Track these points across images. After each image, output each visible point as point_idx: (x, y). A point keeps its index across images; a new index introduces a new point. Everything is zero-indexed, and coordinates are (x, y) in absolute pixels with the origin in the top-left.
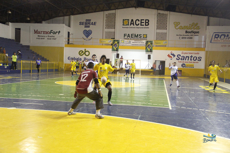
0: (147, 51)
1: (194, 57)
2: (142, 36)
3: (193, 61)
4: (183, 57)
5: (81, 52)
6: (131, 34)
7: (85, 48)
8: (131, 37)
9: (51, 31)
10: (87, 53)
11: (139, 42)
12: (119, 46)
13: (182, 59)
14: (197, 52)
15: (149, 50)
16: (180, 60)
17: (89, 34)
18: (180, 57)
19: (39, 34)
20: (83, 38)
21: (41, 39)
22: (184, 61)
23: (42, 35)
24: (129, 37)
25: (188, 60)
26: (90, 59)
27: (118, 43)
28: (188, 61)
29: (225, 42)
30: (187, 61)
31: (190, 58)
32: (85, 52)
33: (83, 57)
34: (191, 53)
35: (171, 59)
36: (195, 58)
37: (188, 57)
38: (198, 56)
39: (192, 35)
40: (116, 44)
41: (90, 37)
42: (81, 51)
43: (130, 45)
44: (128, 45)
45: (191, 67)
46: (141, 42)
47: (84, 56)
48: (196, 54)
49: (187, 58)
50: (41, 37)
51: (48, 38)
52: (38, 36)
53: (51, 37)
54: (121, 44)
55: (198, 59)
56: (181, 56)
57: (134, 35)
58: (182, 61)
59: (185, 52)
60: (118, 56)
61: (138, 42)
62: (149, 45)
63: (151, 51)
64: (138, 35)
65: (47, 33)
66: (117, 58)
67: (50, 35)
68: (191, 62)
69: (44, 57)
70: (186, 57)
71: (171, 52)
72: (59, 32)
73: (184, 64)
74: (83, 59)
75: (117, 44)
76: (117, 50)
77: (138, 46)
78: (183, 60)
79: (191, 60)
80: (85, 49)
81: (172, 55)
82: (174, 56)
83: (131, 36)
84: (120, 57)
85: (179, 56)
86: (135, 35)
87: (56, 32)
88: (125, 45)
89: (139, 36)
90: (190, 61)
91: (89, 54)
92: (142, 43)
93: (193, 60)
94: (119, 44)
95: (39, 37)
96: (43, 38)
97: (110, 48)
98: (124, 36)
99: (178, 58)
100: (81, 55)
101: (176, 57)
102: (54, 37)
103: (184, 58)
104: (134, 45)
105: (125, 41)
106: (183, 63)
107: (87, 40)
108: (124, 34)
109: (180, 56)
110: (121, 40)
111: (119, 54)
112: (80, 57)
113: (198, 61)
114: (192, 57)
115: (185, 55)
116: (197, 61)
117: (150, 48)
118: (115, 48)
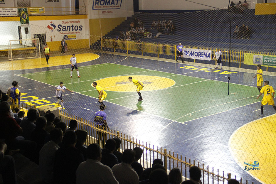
0: (23, 23)
1: (76, 26)
3: (74, 31)
4: (64, 27)
14: (77, 20)
15: (24, 21)
16: (62, 32)
18: (62, 28)
22: (66, 32)
25: (70, 30)
28: (70, 32)
29: (104, 8)
30: (68, 31)
31: (71, 28)
34: (72, 22)
35: (52, 31)
36: (76, 27)
37: (69, 27)
38: (78, 24)
45: (74, 39)
48: (77, 22)
49: (69, 28)
55: (79, 28)
56: (62, 26)
58: (64, 32)
59: (65, 21)
61: (8, 10)
62: (23, 14)
63: (27, 22)
68: (72, 33)
70: (68, 27)
71: (51, 22)
73: (65, 36)
79: (73, 30)
81: (52, 25)
82: (55, 26)
85: (60, 26)
90: (72, 31)
92: (13, 11)
93: (74, 30)
99: (59, 29)
101: (57, 28)
103: (65, 29)
104: (2, 14)
106: (65, 34)
109: (61, 26)
113: (80, 31)
114: (74, 26)
115: (66, 25)
116: (78, 31)
117: (26, 19)
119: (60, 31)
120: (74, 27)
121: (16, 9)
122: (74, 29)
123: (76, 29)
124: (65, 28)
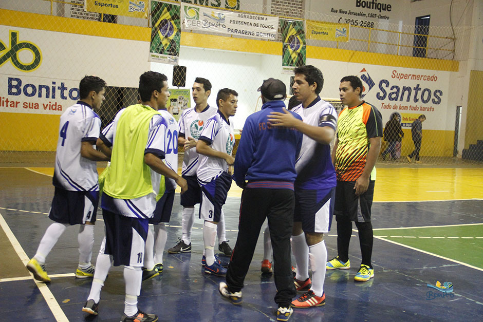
0: (288, 62)
1: (425, 90)
3: (420, 104)
4: (395, 90)
7: (15, 29)
10: (26, 57)
11: (257, 21)
12: (179, 30)
13: (394, 96)
14: (430, 73)
15: (293, 57)
16: (387, 100)
18: (388, 90)
22: (398, 103)
25: (408, 100)
26: (41, 87)
27: (176, 17)
28: (408, 104)
30: (404, 102)
31: (413, 92)
32: (16, 47)
34: (418, 77)
35: (362, 96)
36: (426, 93)
37: (409, 89)
38: (433, 86)
39: (373, 16)
40: (166, 21)
43: (220, 30)
44: (213, 29)
46: (264, 22)
48: (429, 78)
49: (406, 93)
55: (433, 97)
56: (390, 86)
58: (393, 103)
59: (401, 70)
60: (179, 75)
61: (253, 21)
62: (292, 38)
63: (301, 62)
66: (174, 84)
68: (416, 108)
70: (405, 89)
71: (364, 70)
75: (172, 22)
76: (173, 50)
77: (250, 38)
78: (396, 99)
79: (416, 100)
80: (14, 35)
81: (364, 80)
82: (371, 84)
85: (384, 85)
88: (201, 29)
90: (414, 104)
91: (37, 62)
93: (420, 100)
94: (178, 24)
97: (140, 39)
99: (382, 94)
101: (376, 89)
104: (236, 31)
105: (201, 13)
106: (395, 111)
109: (388, 84)
110: (186, 7)
111: (184, 68)
113: (433, 106)
114: (420, 89)
115: (401, 84)
116: (430, 103)
117: (298, 51)
118: (165, 42)
119: (383, 98)
120: (420, 93)
121: (274, 21)
122: (419, 97)
123: (425, 98)
124: (397, 93)
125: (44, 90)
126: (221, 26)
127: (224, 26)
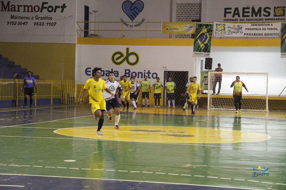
2: (272, 11)
5: (117, 56)
6: (244, 9)
7: (128, 46)
8: (243, 16)
9: (44, 3)
10: (132, 59)
11: (264, 27)
12: (211, 38)
17: (136, 10)
19: (13, 13)
20: (123, 21)
21: (20, 24)
23: (21, 14)
24: (236, 17)
26: (139, 73)
27: (210, 31)
32: (128, 54)
33: (121, 69)
40: (204, 34)
41: (138, 19)
42: (117, 53)
43: (239, 35)
44: (234, 35)
46: (270, 27)
47: (125, 65)
50: (17, 21)
51: (37, 21)
52: (12, 17)
53: (42, 18)
54: (216, 34)
57: (250, 10)
60: (209, 63)
64: (260, 9)
65: (33, 9)
66: (206, 68)
67: (40, 14)
69: (26, 69)
72: (64, 7)
74: (122, 73)
75: (207, 34)
76: (207, 49)
77: (260, 38)
80: (128, 49)
83: (244, 12)
84: (214, 66)
86: (253, 9)
87: (57, 7)
88: (226, 35)
89: (263, 12)
91: (137, 61)
92: (272, 29)
94: (211, 34)
95: (13, 20)
96: (23, 21)
97: (188, 45)
98: (226, 13)
100: (117, 63)
102: (51, 18)
104: (250, 34)
105: (226, 27)
107: (132, 26)
108: (226, 9)
110: (217, 24)
111: (211, 59)
112: (116, 68)
118: (202, 45)
125: (140, 74)
126: (240, 33)
127: (242, 33)
